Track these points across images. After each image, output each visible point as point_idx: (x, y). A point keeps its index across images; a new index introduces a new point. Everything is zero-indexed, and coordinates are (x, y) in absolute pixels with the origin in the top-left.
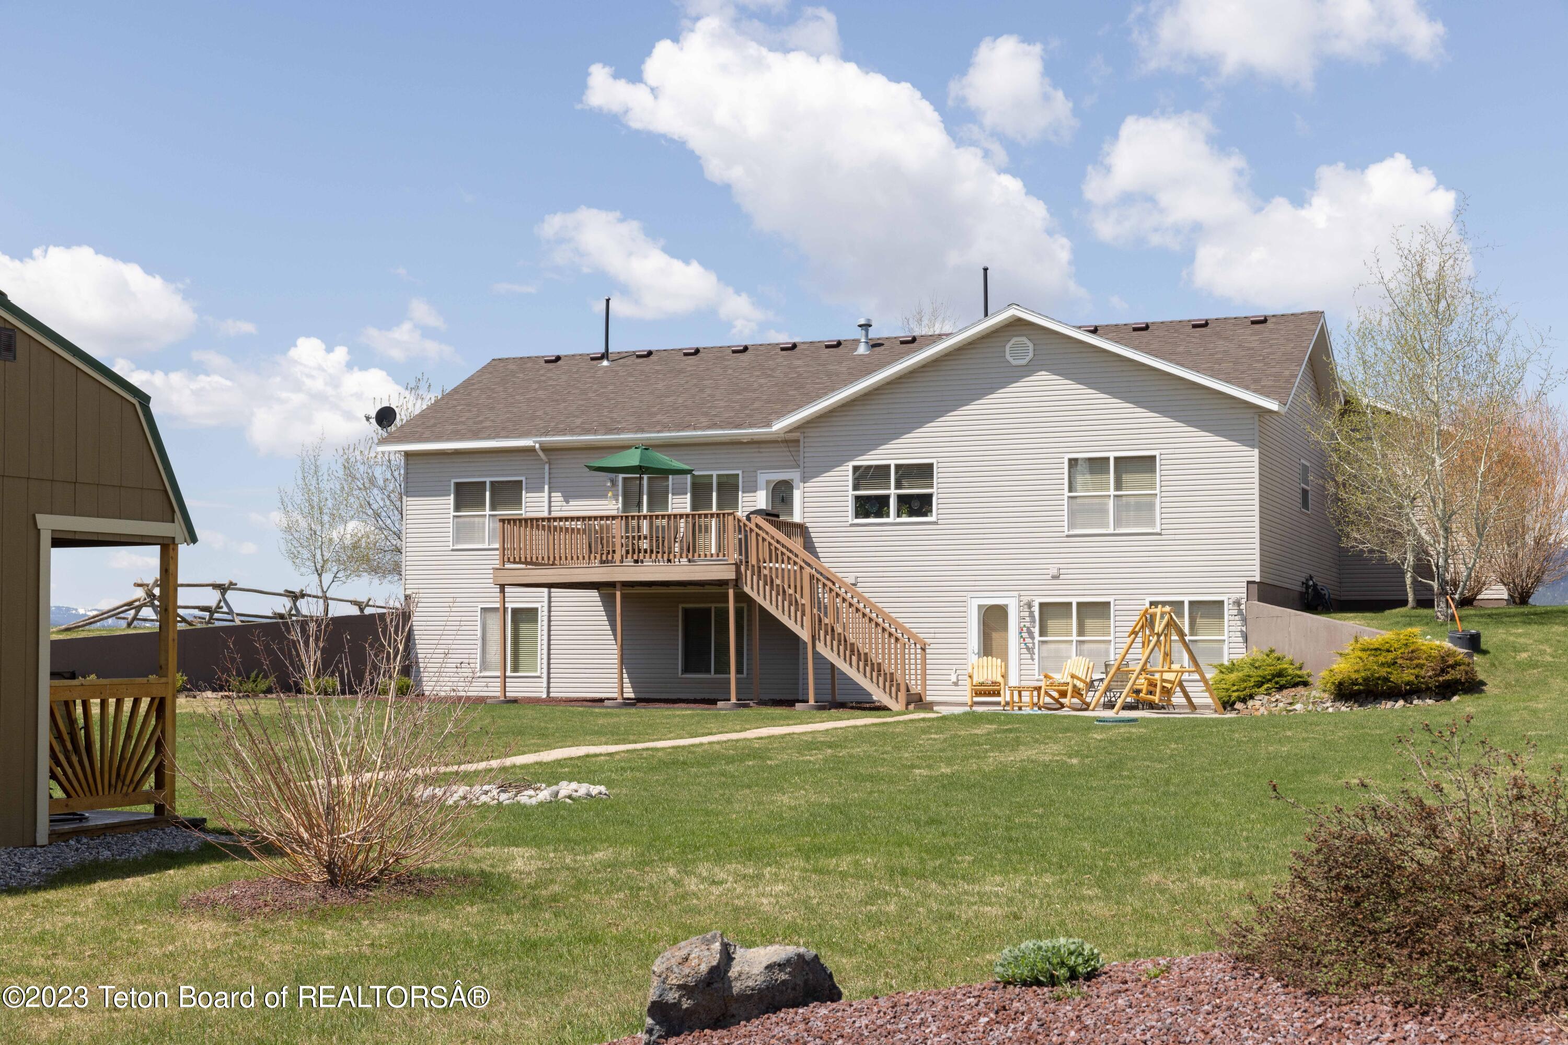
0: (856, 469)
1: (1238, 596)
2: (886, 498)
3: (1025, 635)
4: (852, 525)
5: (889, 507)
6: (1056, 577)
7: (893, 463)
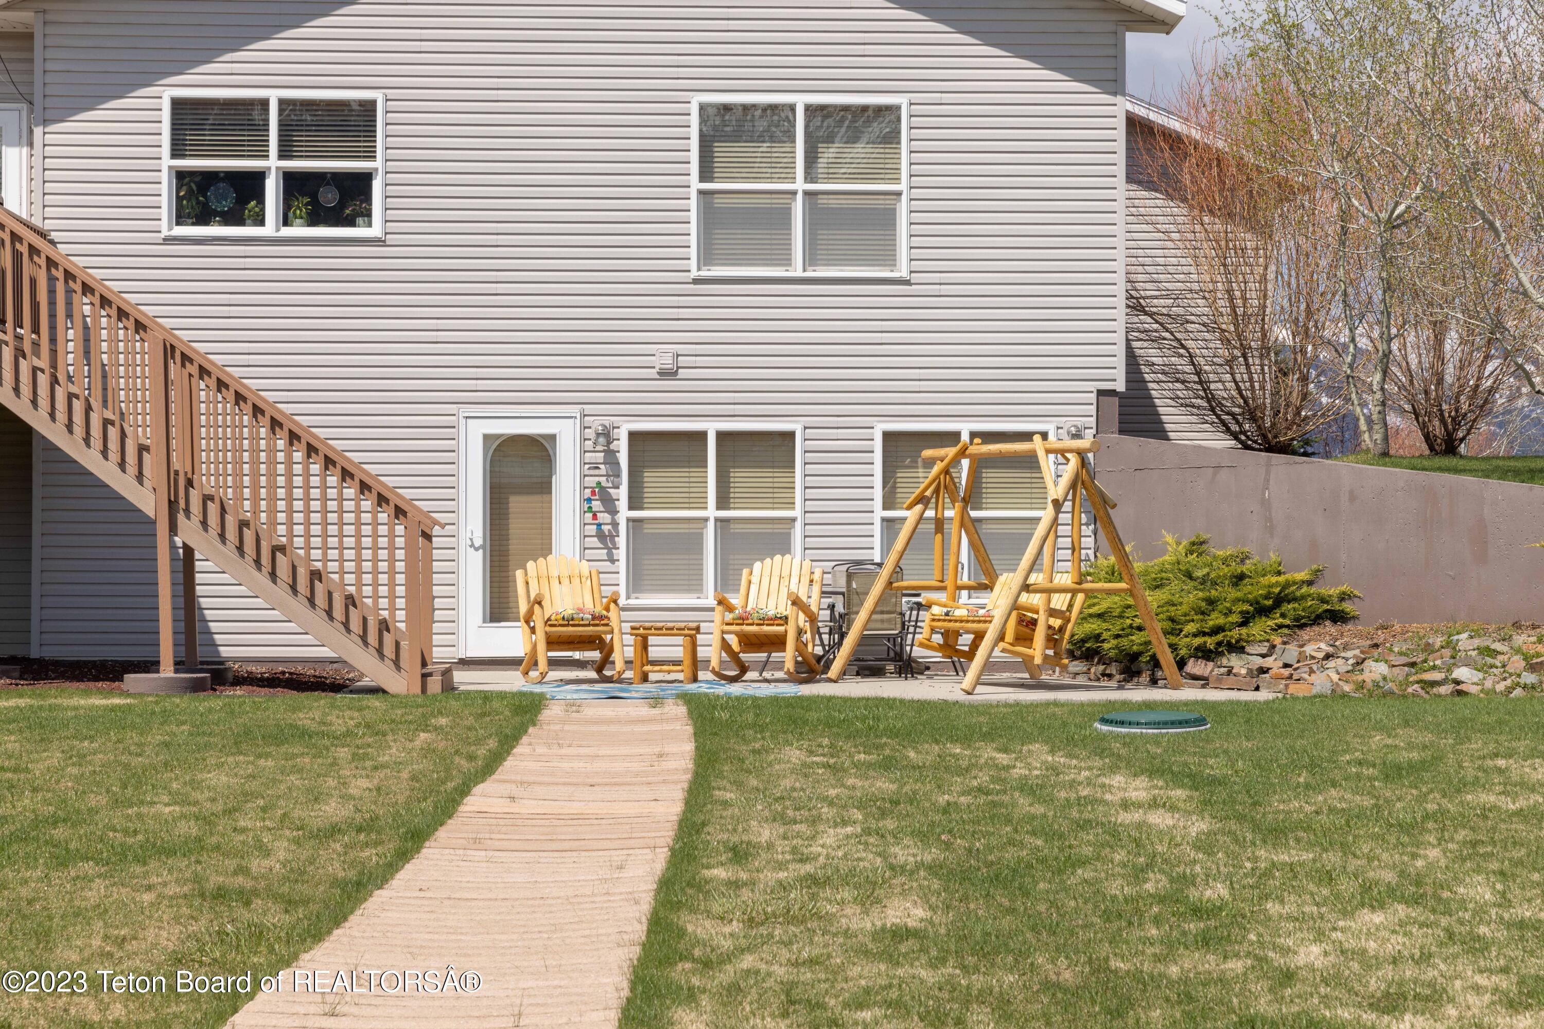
0: (178, 105)
1: (1079, 421)
2: (259, 177)
3: (597, 505)
4: (168, 240)
5: (261, 201)
6: (667, 374)
7: (274, 96)
